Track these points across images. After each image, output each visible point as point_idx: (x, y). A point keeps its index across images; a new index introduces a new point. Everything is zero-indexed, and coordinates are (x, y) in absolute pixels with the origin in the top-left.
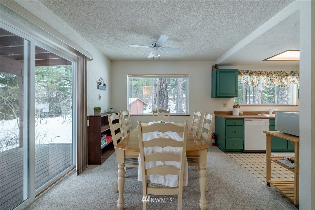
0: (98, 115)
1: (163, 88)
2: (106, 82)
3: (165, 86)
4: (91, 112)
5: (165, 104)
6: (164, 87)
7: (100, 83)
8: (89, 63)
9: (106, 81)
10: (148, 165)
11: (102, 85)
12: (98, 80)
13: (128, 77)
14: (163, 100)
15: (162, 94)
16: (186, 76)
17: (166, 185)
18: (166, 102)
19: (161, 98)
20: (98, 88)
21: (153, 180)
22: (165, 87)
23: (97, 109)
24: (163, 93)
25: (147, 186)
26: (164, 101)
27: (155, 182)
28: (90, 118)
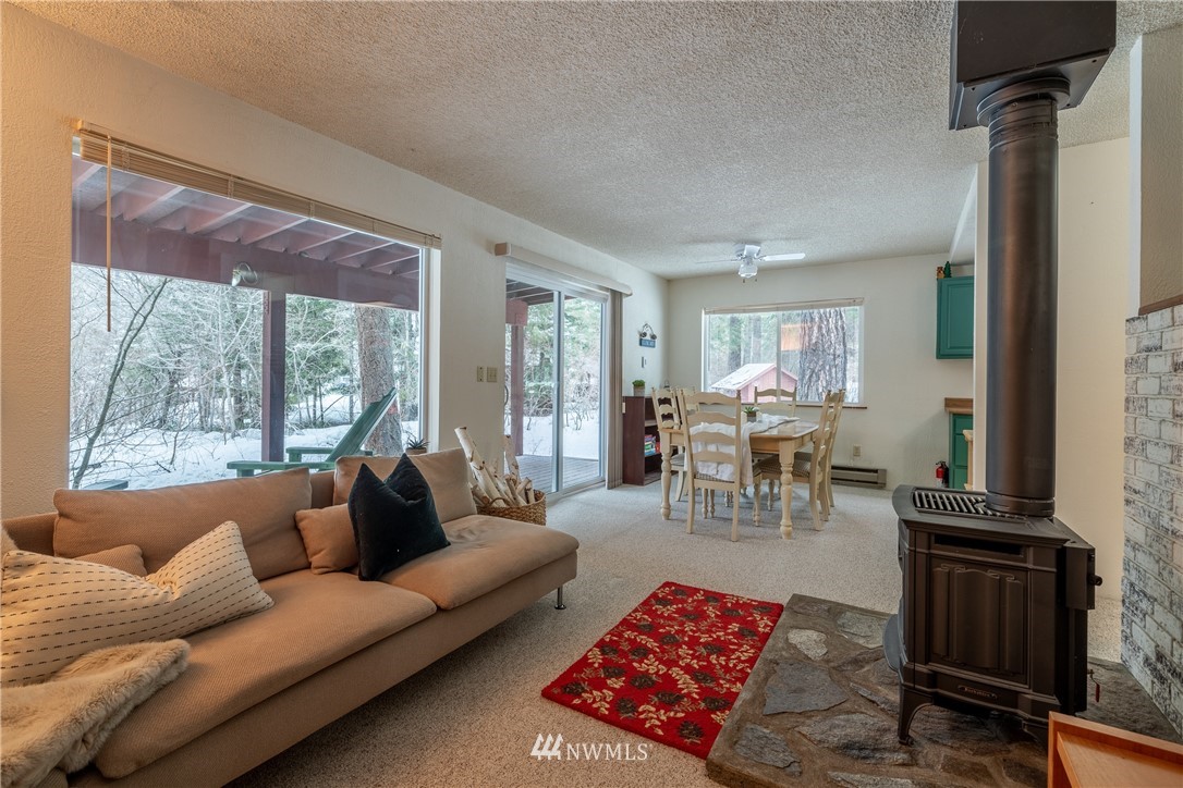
0: (639, 395)
1: (828, 331)
2: (657, 331)
3: (837, 322)
4: (628, 390)
5: (837, 382)
6: (832, 326)
7: (645, 334)
8: (625, 300)
9: (656, 328)
10: (697, 448)
11: (648, 337)
12: (640, 329)
13: (706, 313)
14: (827, 368)
15: (824, 351)
16: (853, 302)
17: (718, 477)
18: (840, 375)
19: (821, 363)
20: (641, 344)
21: (702, 470)
22: (836, 328)
23: (639, 385)
24: (829, 348)
25: (695, 477)
26: (833, 370)
27: (704, 472)
28: (627, 399)
